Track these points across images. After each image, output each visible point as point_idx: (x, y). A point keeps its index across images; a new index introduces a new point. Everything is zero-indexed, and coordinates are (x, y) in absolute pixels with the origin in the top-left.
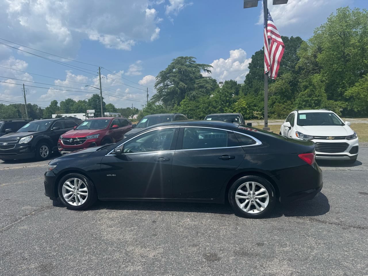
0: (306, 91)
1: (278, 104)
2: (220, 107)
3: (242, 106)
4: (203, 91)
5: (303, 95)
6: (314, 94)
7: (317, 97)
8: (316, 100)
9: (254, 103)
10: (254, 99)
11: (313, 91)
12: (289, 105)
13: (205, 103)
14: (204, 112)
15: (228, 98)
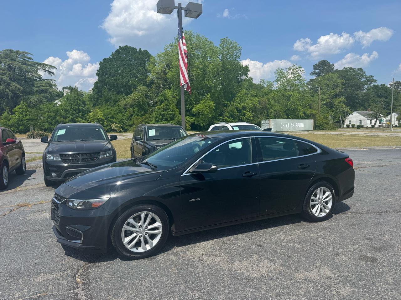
0: (162, 105)
1: (136, 116)
2: (71, 117)
3: (99, 117)
4: (47, 96)
5: (159, 109)
6: (169, 108)
7: (172, 112)
8: (171, 114)
9: (111, 114)
10: (112, 110)
11: (168, 106)
12: (147, 118)
13: (51, 112)
14: (50, 123)
15: (80, 107)
